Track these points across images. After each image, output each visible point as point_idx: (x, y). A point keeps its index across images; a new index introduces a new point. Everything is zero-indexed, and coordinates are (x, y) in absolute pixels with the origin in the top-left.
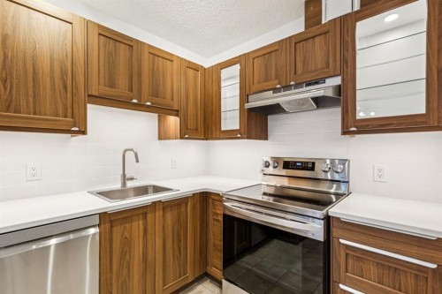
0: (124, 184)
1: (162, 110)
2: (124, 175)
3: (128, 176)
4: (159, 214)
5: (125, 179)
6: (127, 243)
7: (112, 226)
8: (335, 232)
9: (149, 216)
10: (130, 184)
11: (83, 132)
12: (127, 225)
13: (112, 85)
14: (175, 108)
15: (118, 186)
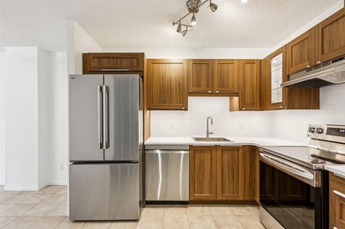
0: (208, 136)
1: (230, 94)
2: (208, 131)
3: (210, 131)
4: (219, 152)
5: (208, 133)
6: (202, 162)
7: (195, 152)
8: (332, 184)
9: (213, 152)
10: (210, 136)
11: (186, 109)
12: (202, 154)
13: (199, 85)
14: (236, 92)
15: (205, 136)
